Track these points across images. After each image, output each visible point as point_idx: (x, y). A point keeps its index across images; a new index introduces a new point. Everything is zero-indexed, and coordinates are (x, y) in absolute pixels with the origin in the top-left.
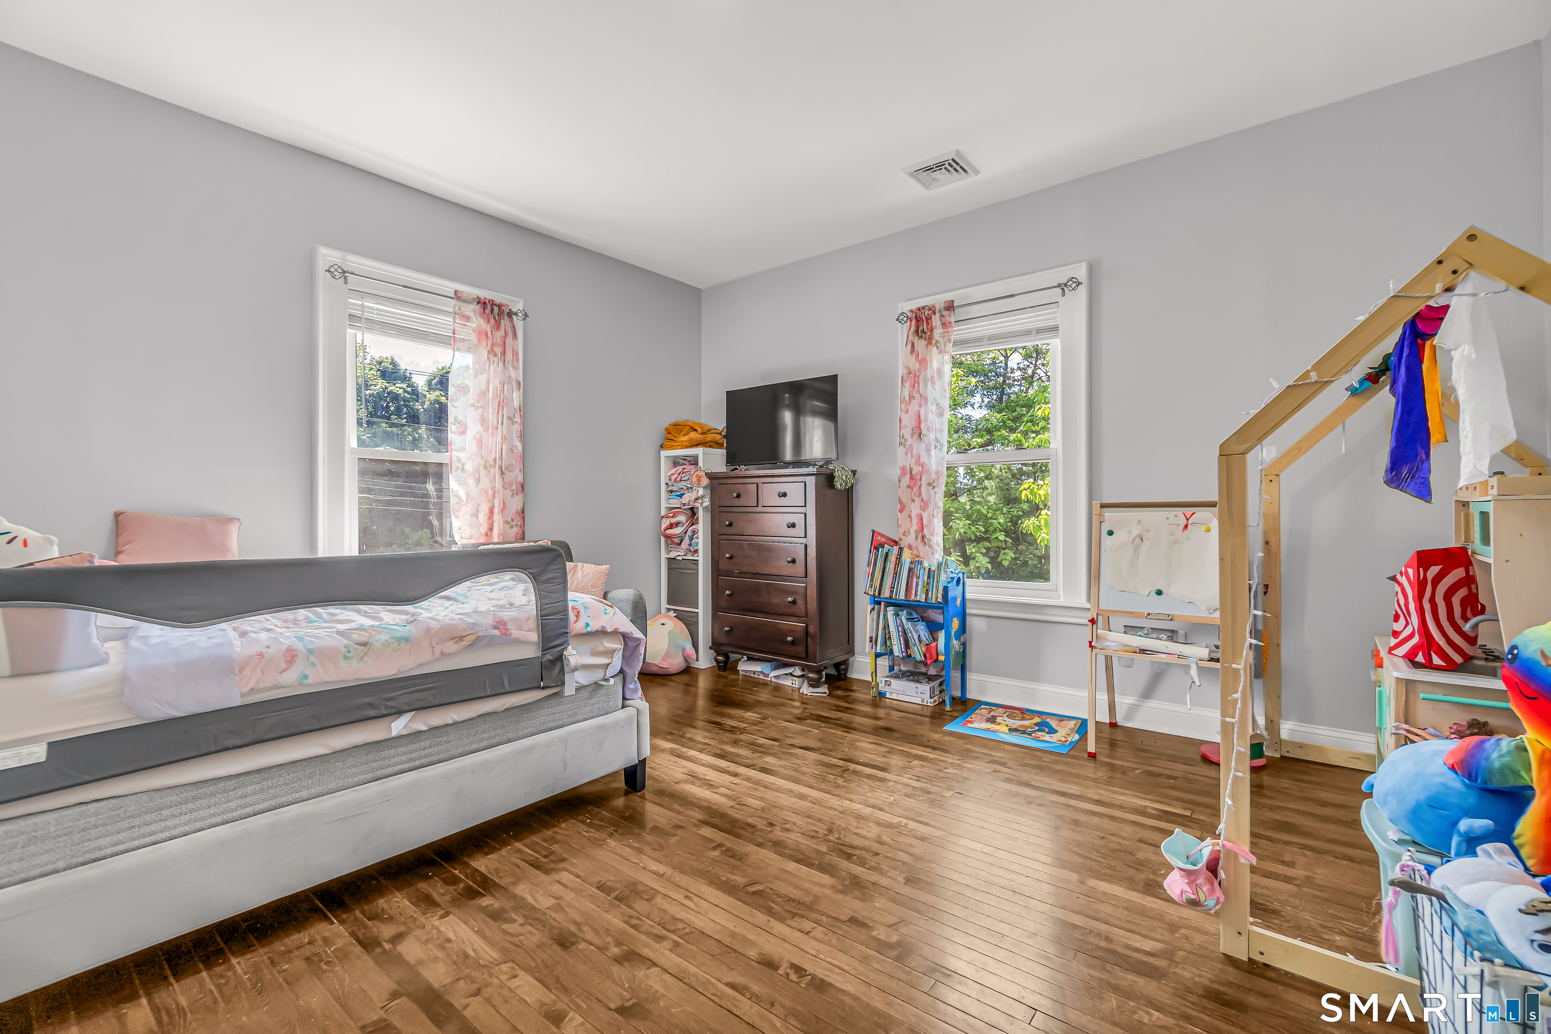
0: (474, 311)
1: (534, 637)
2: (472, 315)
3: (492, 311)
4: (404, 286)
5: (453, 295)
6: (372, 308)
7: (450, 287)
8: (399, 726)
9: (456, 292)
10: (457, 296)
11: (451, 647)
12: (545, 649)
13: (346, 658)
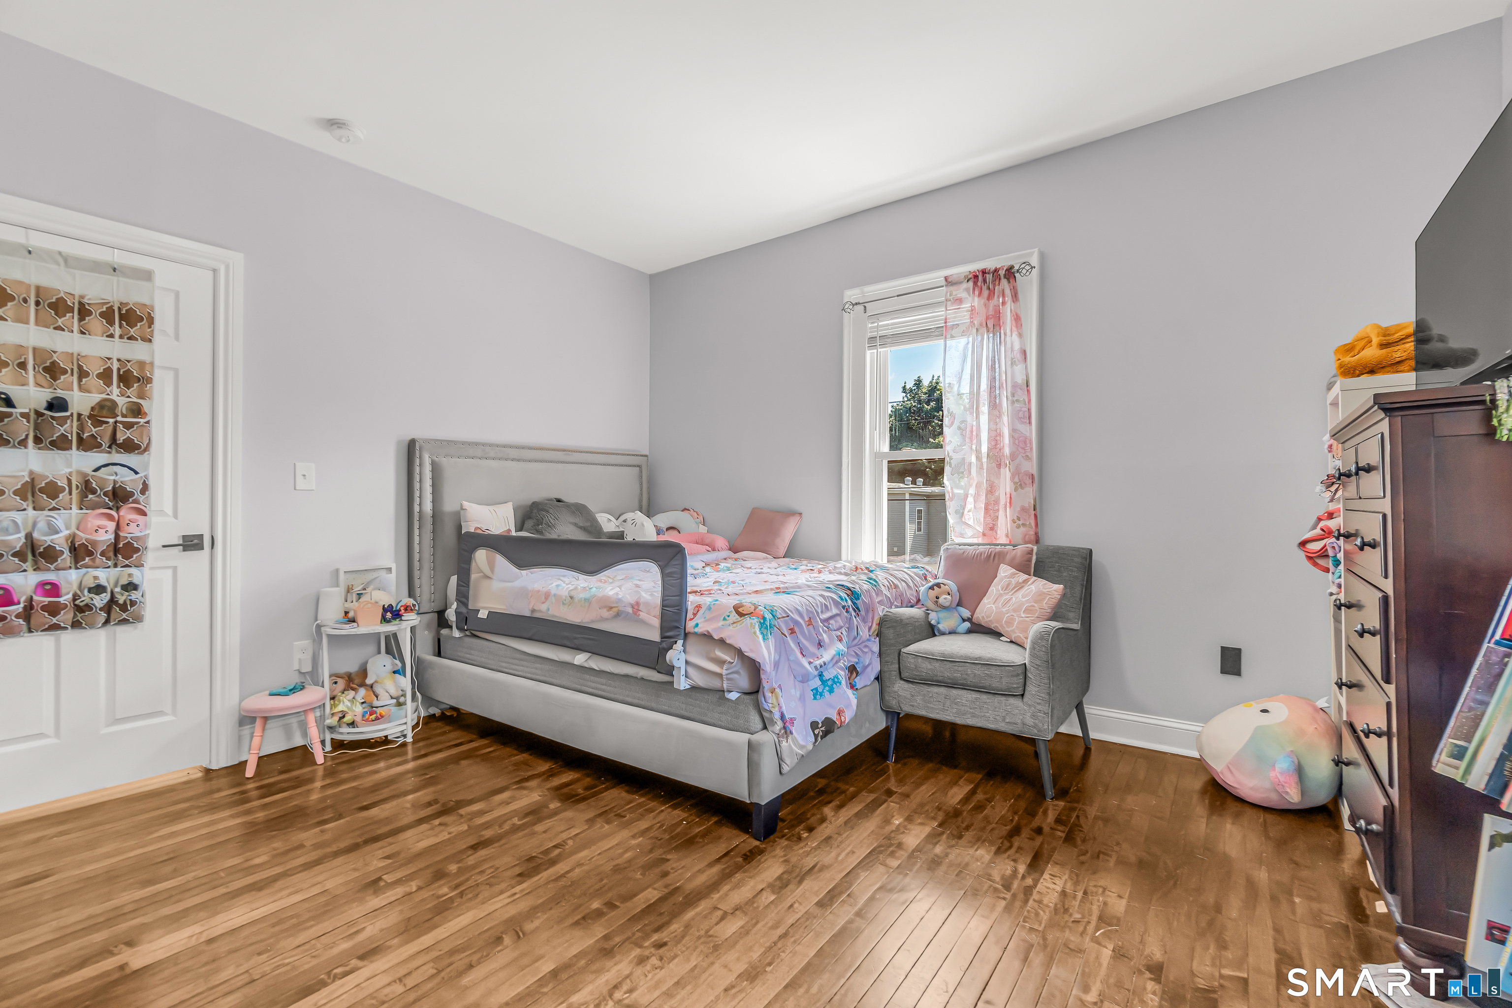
0: (967, 290)
1: (656, 622)
2: (964, 295)
3: (985, 281)
4: (898, 296)
5: (944, 283)
6: (888, 325)
7: (938, 276)
8: (580, 659)
9: (946, 278)
10: (949, 282)
11: (605, 613)
12: (663, 637)
13: (563, 604)
